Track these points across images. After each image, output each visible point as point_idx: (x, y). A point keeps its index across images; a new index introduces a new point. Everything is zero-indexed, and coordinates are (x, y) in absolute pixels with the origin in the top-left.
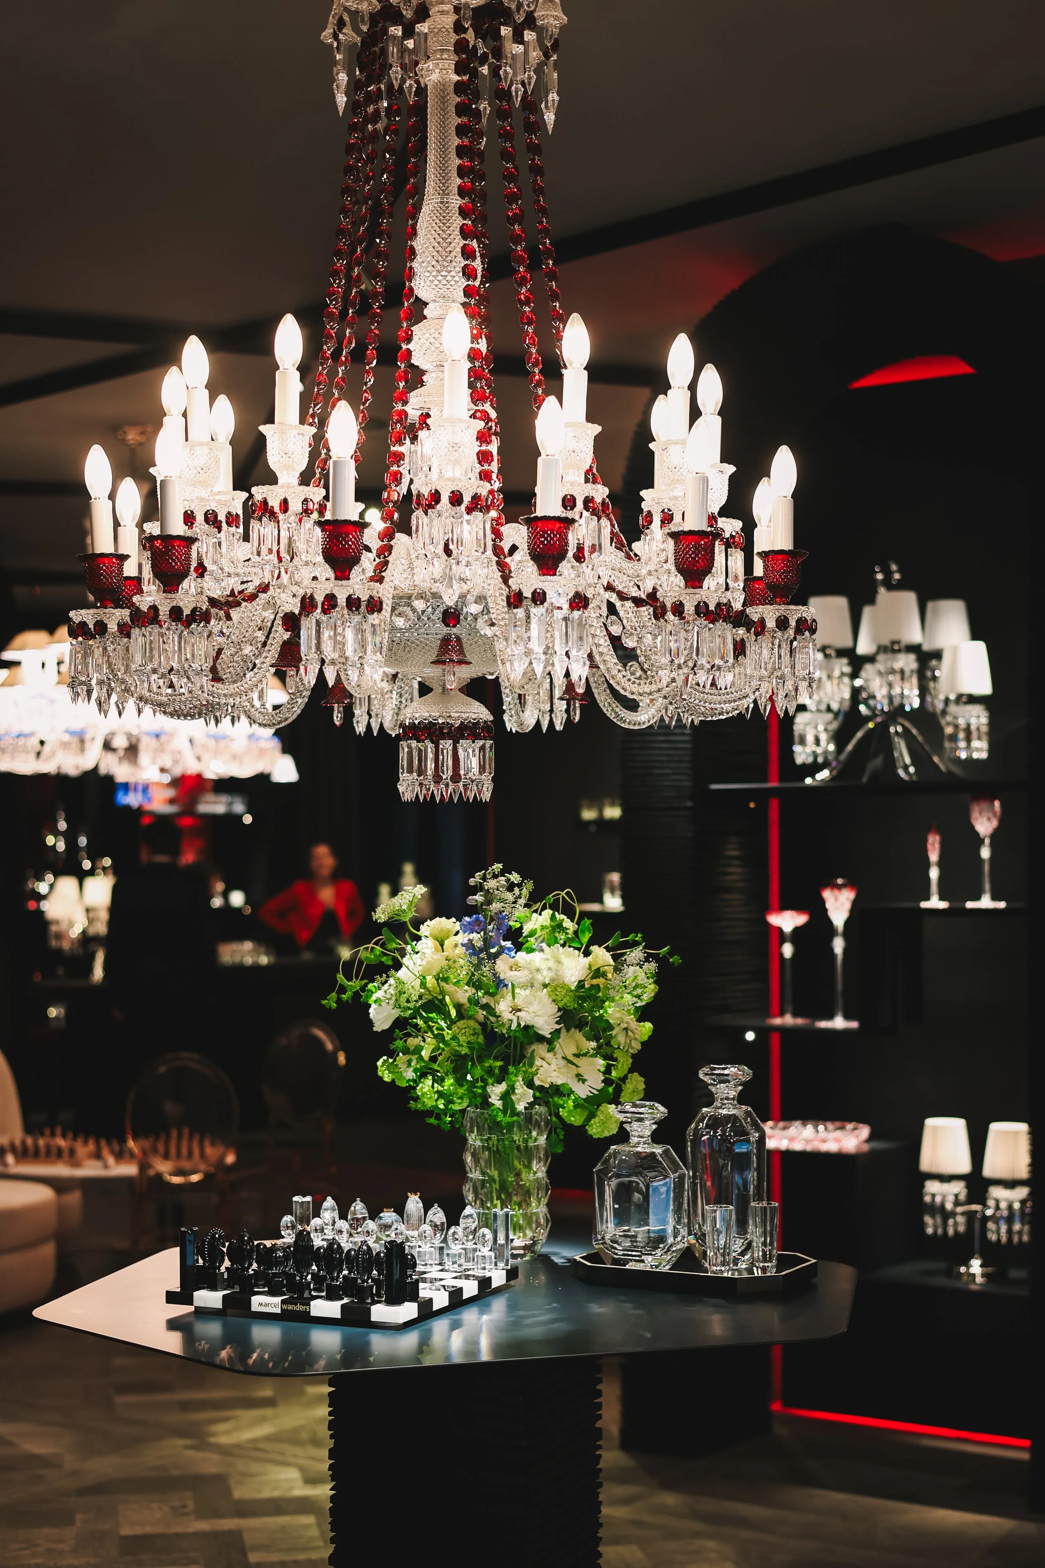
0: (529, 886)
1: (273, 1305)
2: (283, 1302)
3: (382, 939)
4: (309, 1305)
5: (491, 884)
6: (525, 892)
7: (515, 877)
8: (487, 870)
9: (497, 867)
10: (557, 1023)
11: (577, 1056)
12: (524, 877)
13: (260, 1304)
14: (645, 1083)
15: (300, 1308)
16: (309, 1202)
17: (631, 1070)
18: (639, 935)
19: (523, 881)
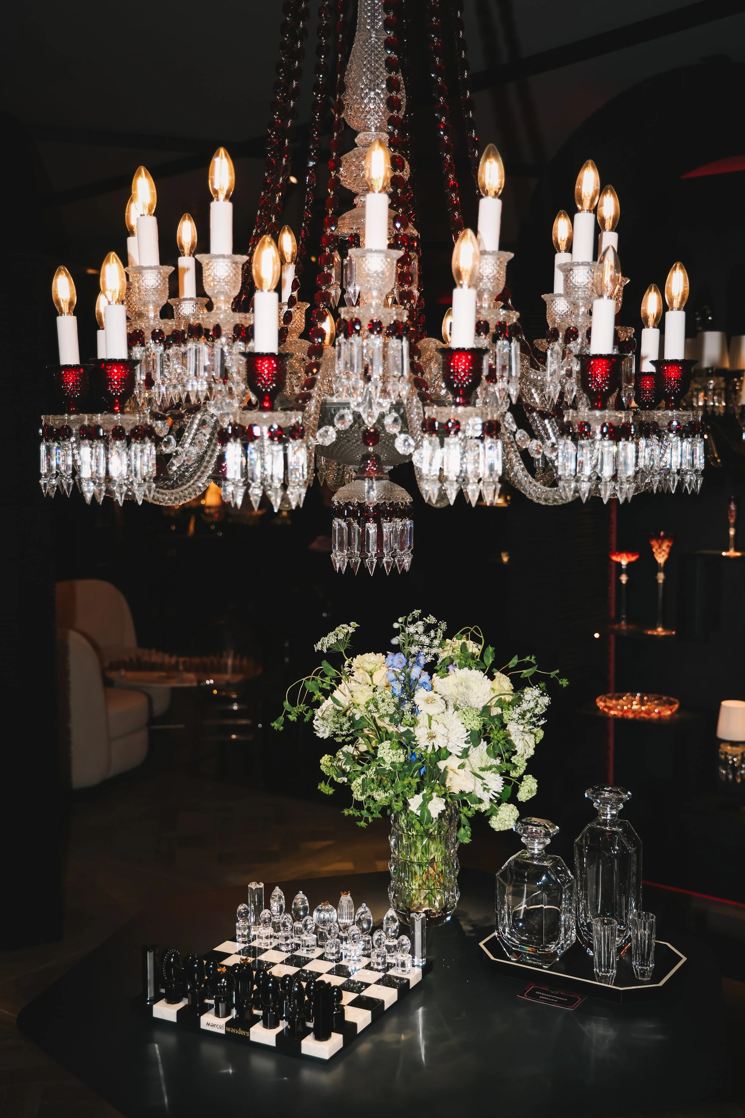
0: (444, 626)
1: (218, 1027)
2: (228, 1024)
3: (322, 669)
4: (249, 1031)
5: (411, 629)
6: (440, 633)
7: (431, 619)
8: (408, 615)
9: (417, 612)
10: (466, 742)
11: (482, 769)
12: (438, 619)
13: (208, 1024)
14: (537, 783)
15: (241, 1032)
16: (261, 889)
17: (526, 773)
18: (533, 657)
19: (438, 622)
